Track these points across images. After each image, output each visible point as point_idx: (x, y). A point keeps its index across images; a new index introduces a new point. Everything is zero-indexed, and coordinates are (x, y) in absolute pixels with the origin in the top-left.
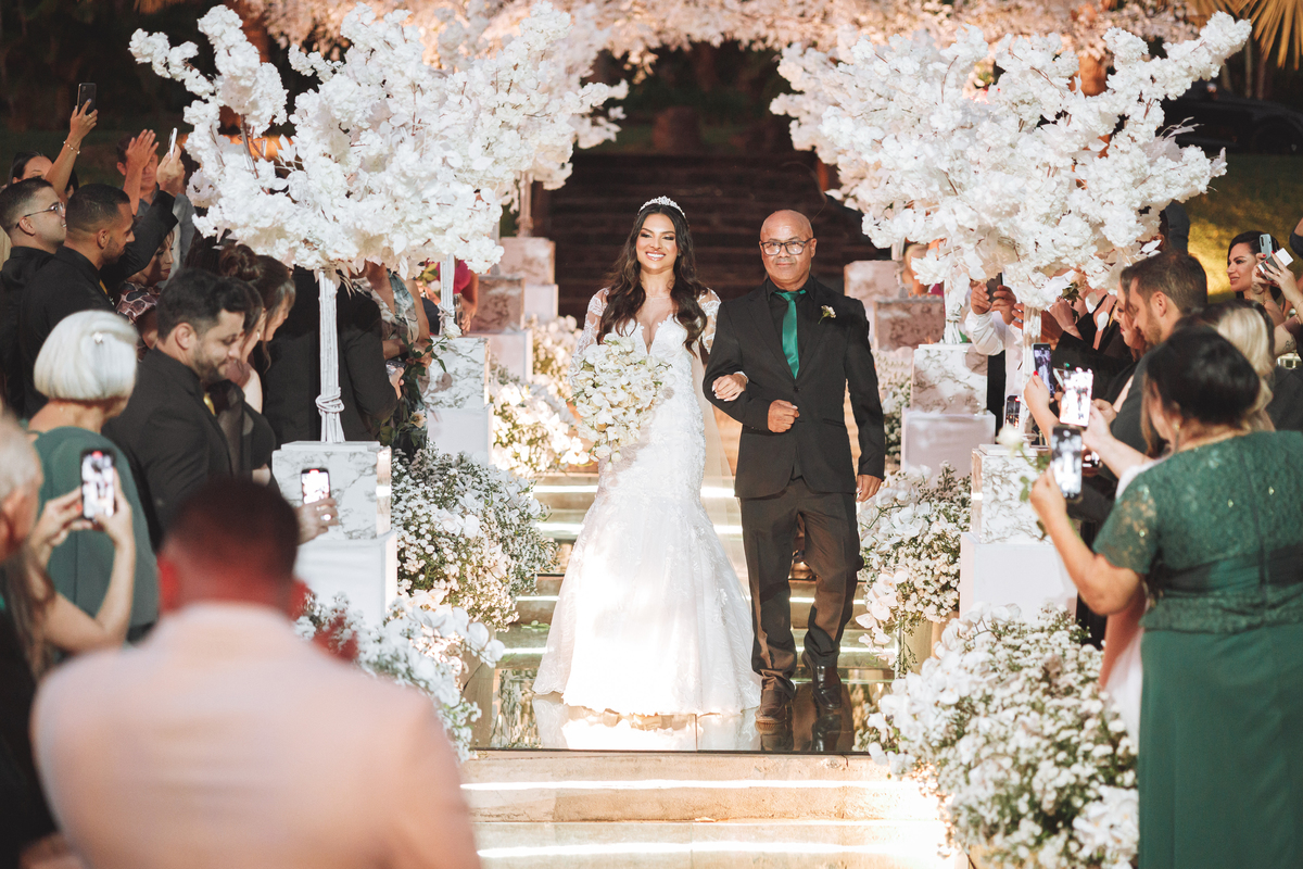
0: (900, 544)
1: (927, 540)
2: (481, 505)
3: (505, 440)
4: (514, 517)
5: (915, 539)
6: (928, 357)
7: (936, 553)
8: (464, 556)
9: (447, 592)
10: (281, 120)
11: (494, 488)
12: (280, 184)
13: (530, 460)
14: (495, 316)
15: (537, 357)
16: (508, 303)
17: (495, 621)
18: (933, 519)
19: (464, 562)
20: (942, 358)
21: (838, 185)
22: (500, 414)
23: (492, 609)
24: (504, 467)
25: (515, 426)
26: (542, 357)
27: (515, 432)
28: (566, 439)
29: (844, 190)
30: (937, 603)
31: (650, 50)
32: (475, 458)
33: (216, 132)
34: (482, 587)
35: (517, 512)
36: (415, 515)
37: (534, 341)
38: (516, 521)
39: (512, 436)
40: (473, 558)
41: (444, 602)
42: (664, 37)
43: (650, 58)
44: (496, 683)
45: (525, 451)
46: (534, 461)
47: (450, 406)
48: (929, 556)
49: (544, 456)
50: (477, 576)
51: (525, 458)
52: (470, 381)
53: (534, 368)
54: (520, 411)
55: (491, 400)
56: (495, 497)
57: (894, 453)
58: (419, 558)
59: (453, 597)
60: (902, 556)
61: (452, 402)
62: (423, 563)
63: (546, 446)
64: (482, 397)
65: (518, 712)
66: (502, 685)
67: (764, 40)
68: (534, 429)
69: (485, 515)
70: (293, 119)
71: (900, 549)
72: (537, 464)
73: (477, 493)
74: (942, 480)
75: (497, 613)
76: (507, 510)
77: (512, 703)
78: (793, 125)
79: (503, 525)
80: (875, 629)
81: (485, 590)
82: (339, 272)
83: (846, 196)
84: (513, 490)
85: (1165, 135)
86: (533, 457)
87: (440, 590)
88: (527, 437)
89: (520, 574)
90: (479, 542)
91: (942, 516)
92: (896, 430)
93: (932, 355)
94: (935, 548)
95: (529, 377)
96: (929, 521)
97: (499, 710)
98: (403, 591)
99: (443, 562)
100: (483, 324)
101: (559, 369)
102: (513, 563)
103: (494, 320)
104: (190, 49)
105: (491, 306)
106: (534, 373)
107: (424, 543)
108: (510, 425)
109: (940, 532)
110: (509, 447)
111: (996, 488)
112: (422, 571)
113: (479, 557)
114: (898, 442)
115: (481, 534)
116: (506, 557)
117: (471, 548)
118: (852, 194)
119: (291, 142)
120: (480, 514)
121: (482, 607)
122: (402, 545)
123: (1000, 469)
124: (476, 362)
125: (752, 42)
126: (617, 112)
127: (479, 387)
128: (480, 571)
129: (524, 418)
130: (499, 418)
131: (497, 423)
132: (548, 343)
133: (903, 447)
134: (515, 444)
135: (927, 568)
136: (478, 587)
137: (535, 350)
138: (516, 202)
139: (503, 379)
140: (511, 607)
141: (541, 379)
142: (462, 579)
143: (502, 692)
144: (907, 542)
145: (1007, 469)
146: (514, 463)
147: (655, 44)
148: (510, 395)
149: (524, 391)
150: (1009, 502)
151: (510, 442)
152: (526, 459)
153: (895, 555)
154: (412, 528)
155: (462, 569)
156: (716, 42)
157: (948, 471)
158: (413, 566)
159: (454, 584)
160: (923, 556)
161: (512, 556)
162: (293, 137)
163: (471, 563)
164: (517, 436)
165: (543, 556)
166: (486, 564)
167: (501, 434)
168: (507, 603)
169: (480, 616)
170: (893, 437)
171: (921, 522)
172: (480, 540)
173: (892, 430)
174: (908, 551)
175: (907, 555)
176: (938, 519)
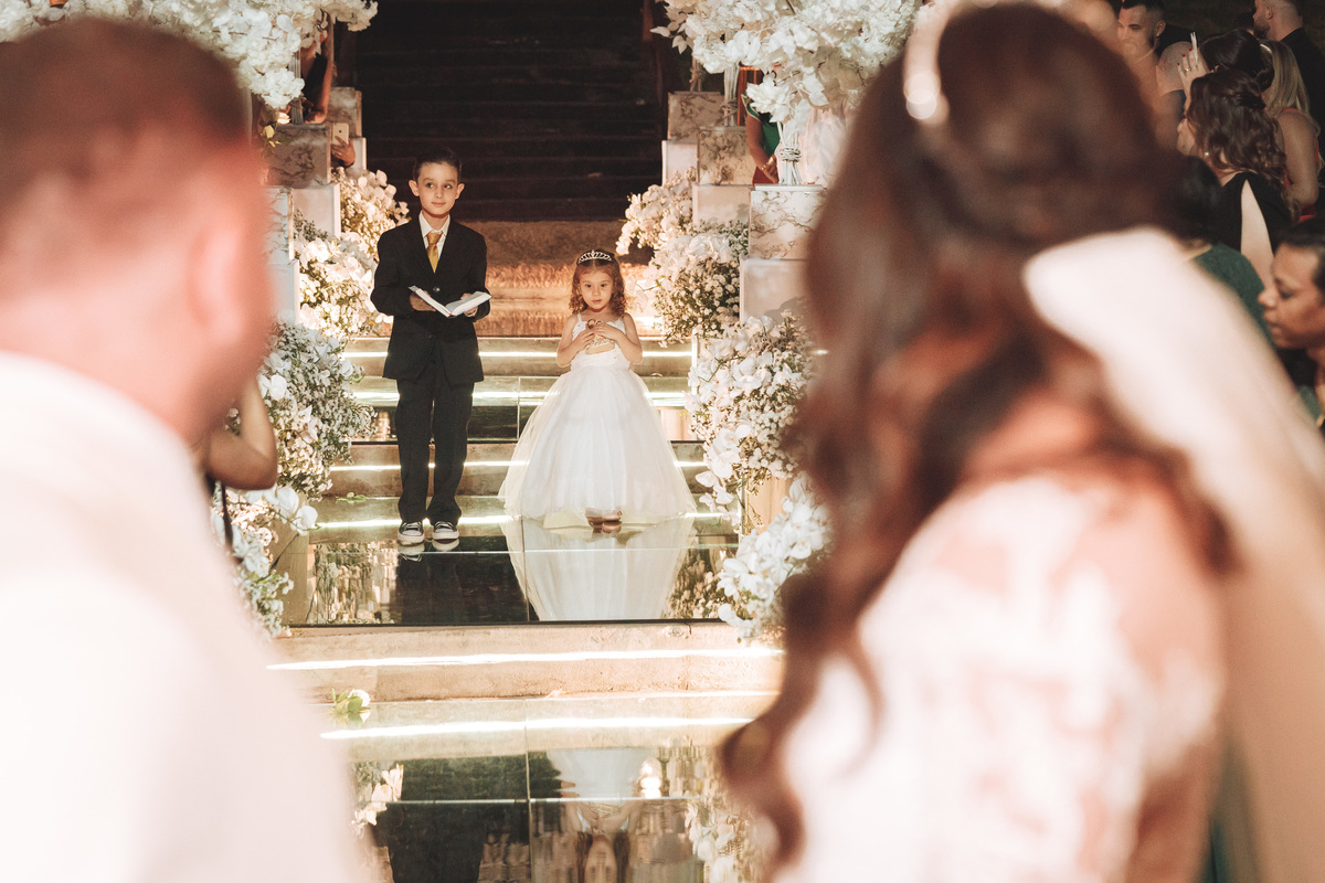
0: (740, 398)
1: (770, 391)
2: (288, 365)
3: (313, 300)
4: (324, 378)
5: (756, 392)
6: (766, 200)
7: (779, 405)
11: (302, 348)
13: (341, 320)
14: (299, 169)
15: (346, 213)
16: (312, 155)
17: (307, 489)
18: (776, 369)
20: (781, 200)
21: (665, 22)
22: (307, 272)
23: (302, 476)
24: (314, 327)
25: (323, 284)
26: (351, 213)
27: (323, 291)
29: (672, 26)
30: (783, 457)
34: (292, 452)
35: (328, 373)
37: (342, 196)
38: (327, 383)
39: (321, 295)
40: (281, 422)
44: (311, 559)
45: (335, 311)
46: (346, 321)
48: (773, 408)
49: (356, 316)
50: (286, 441)
51: (335, 318)
53: (343, 225)
54: (329, 268)
55: (297, 256)
56: (303, 358)
57: (732, 305)
60: (743, 409)
63: (358, 305)
64: (287, 252)
65: (335, 590)
66: (317, 561)
68: (344, 287)
69: (292, 376)
71: (741, 403)
72: (349, 325)
73: (283, 353)
74: (784, 330)
75: (308, 481)
76: (316, 371)
77: (328, 578)
79: (313, 387)
80: (717, 488)
81: (294, 455)
83: (674, 33)
84: (322, 350)
86: (344, 317)
88: (336, 296)
89: (332, 438)
90: (285, 405)
91: (786, 366)
92: (734, 280)
93: (770, 197)
94: (779, 400)
95: (338, 233)
96: (771, 371)
97: (314, 587)
100: (287, 177)
101: (370, 225)
102: (325, 427)
103: (298, 173)
105: (294, 159)
106: (343, 231)
108: (318, 284)
109: (783, 383)
110: (318, 307)
113: (287, 420)
114: (737, 294)
115: (289, 396)
116: (317, 420)
117: (278, 411)
118: (680, 30)
120: (287, 374)
121: (292, 474)
124: (278, 214)
127: (283, 242)
128: (289, 436)
129: (334, 276)
130: (306, 277)
131: (303, 281)
132: (357, 198)
133: (741, 299)
134: (324, 303)
135: (771, 421)
136: (287, 453)
137: (344, 206)
138: (319, 44)
139: (310, 235)
140: (323, 474)
141: (350, 236)
143: (317, 568)
144: (747, 394)
146: (324, 324)
148: (317, 251)
149: (333, 246)
151: (319, 302)
152: (337, 320)
153: (736, 409)
157: (790, 320)
160: (767, 408)
161: (323, 421)
163: (278, 427)
164: (326, 295)
165: (357, 421)
166: (294, 427)
167: (308, 292)
168: (319, 469)
169: (289, 485)
170: (730, 288)
171: (764, 373)
172: (288, 402)
173: (729, 281)
174: (750, 404)
175: (749, 409)
176: (781, 369)
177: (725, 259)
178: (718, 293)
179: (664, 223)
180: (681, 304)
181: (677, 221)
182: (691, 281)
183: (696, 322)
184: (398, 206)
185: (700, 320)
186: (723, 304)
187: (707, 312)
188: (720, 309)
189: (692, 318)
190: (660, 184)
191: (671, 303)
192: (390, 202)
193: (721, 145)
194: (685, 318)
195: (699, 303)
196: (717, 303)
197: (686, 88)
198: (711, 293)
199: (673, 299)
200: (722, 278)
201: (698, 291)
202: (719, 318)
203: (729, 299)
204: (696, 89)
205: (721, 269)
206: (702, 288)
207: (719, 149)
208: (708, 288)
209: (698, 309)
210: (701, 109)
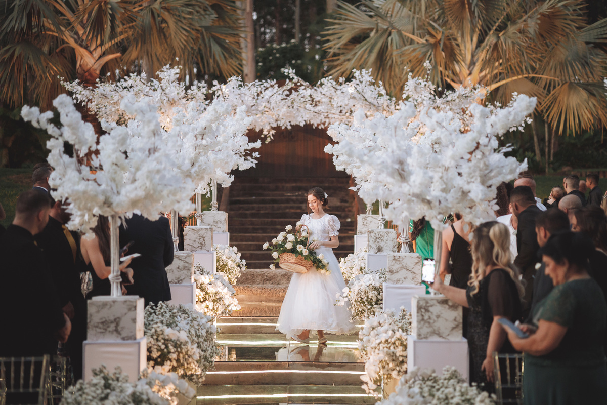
0: (380, 343)
1: (393, 340)
2: (188, 327)
3: (202, 300)
4: (204, 332)
5: (387, 341)
6: (394, 259)
7: (397, 346)
8: (179, 350)
9: (171, 367)
10: (93, 149)
11: (194, 319)
12: (92, 176)
13: (214, 309)
14: (199, 245)
15: (219, 264)
16: (205, 239)
17: (194, 381)
18: (396, 331)
19: (179, 353)
20: (401, 259)
21: (355, 185)
22: (200, 288)
23: (192, 375)
24: (202, 311)
25: (207, 293)
26: (221, 264)
27: (207, 296)
28: (231, 299)
29: (358, 187)
30: (398, 369)
31: (273, 128)
32: (186, 307)
33: (62, 153)
34: (187, 364)
35: (205, 330)
36: (156, 331)
37: (218, 257)
38: (205, 334)
39: (206, 298)
40: (183, 351)
41: (169, 371)
42: (279, 122)
43: (273, 132)
45: (211, 305)
46: (216, 309)
47: (176, 283)
48: (394, 348)
49: (220, 307)
50: (186, 359)
51: (211, 308)
52: (185, 272)
53: (217, 269)
54: (209, 286)
55: (196, 281)
56: (195, 323)
57: (380, 304)
58: (158, 350)
59: (174, 369)
60: (381, 348)
61: (176, 281)
62: (160, 353)
63: (221, 302)
64: (191, 279)
67: (324, 124)
68: (216, 293)
69: (189, 331)
70: (99, 147)
71: (381, 345)
72: (217, 311)
73: (187, 322)
74: (401, 315)
75: (195, 377)
76: (200, 330)
78: (334, 158)
79: (198, 336)
80: (369, 382)
81: (189, 366)
82: (120, 218)
84: (204, 321)
85: (499, 152)
86: (215, 307)
87: (168, 366)
88: (212, 298)
89: (206, 358)
90: (185, 344)
91: (400, 330)
92: (381, 294)
93: (396, 258)
94: (397, 344)
95: (215, 272)
96: (394, 332)
98: (150, 366)
99: (169, 352)
100: (194, 249)
101: (229, 270)
102: (202, 353)
103: (198, 247)
104: (49, 114)
105: (197, 240)
106: (217, 271)
107: (160, 344)
108: (204, 293)
109: (399, 337)
110: (204, 303)
111: (423, 314)
112: (159, 357)
113: (186, 350)
114: (382, 300)
115: (187, 339)
116: (199, 350)
117: (182, 346)
119: (97, 158)
120: (187, 330)
121: (188, 374)
122: (150, 345)
123: (424, 305)
124: (188, 263)
125: (318, 125)
126: (256, 155)
127: (189, 274)
128: (186, 357)
129: (211, 290)
130: (199, 290)
131: (197, 292)
132: (224, 258)
133: (384, 302)
134: (207, 302)
135: (394, 353)
137: (218, 261)
139: (202, 272)
141: (221, 274)
142: (178, 361)
144: (383, 341)
145: (428, 305)
146: (206, 310)
147: (275, 125)
148: (205, 279)
149: (211, 277)
150: (429, 320)
151: (205, 301)
153: (378, 348)
154: (155, 337)
155: (178, 356)
156: (302, 124)
157: (404, 311)
158: (155, 355)
159: (175, 363)
160: (391, 347)
161: (202, 351)
162: (98, 156)
163: (182, 353)
164: (208, 298)
165: (218, 351)
166: (189, 353)
167: (200, 297)
168: (199, 372)
169: (186, 379)
170: (379, 297)
171: (390, 332)
172: (187, 342)
173: (379, 294)
174: (384, 346)
175: (384, 348)
176: (398, 330)
177: (377, 285)
178: (374, 299)
179: (353, 270)
180: (358, 303)
181: (359, 269)
182: (363, 293)
183: (365, 311)
184: (241, 261)
185: (366, 310)
186: (376, 303)
187: (369, 307)
188: (375, 306)
189: (363, 310)
190: (353, 253)
191: (354, 303)
192: (238, 260)
193: (378, 237)
194: (360, 310)
195: (366, 303)
196: (374, 303)
197: (365, 213)
198: (371, 299)
199: (355, 301)
200: (376, 293)
201: (366, 298)
202: (374, 310)
203: (378, 302)
204: (369, 214)
205: (375, 289)
206: (367, 297)
207: (377, 238)
208: (370, 297)
209: (365, 306)
210: (371, 222)
